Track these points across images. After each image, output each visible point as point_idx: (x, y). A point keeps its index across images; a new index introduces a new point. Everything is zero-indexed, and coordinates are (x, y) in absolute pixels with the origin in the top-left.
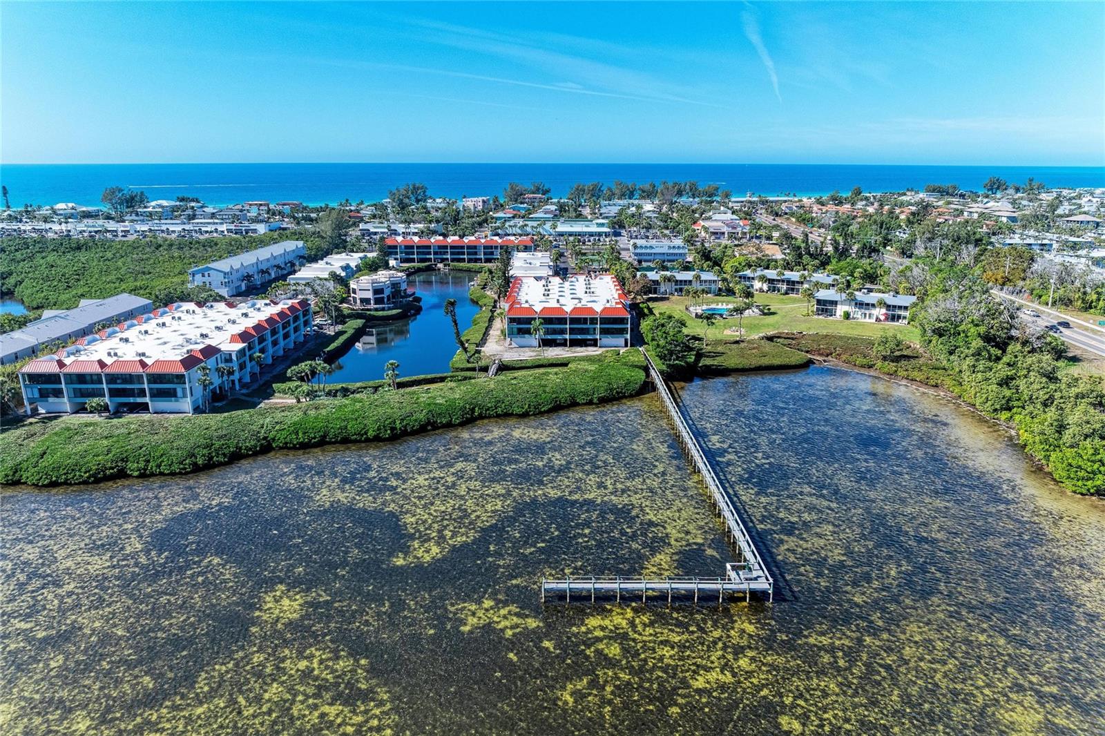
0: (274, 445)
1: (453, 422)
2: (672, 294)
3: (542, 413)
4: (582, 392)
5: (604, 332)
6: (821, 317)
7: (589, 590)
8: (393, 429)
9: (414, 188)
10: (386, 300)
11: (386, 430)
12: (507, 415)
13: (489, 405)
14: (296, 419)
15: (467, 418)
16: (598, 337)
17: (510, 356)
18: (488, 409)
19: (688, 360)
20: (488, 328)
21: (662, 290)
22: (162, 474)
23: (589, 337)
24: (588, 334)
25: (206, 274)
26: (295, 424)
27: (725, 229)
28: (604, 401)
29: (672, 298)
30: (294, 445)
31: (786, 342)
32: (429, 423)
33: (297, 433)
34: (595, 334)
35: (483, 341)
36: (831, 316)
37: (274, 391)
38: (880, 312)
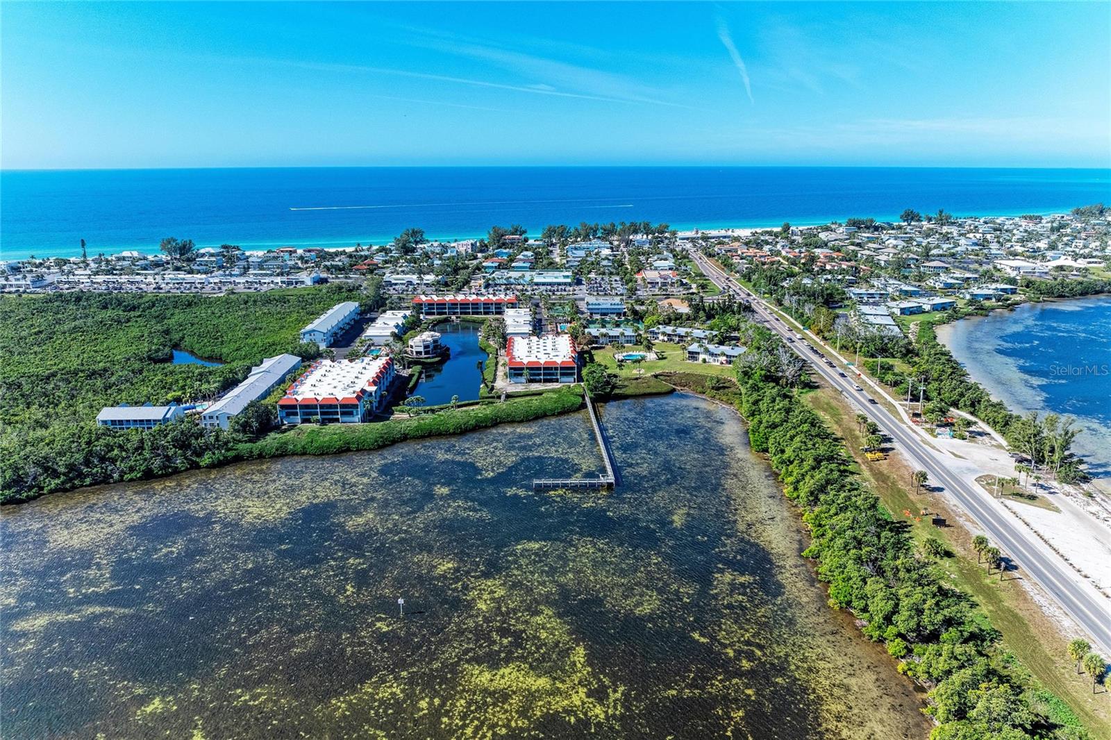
1: (488, 425)
2: (607, 344)
3: (530, 421)
4: (549, 409)
5: (562, 374)
6: (691, 362)
7: (550, 484)
8: (461, 428)
10: (431, 352)
11: (458, 429)
12: (513, 421)
13: (504, 416)
15: (494, 423)
16: (559, 377)
17: (512, 389)
18: (504, 419)
19: (607, 390)
20: (496, 371)
21: (601, 342)
22: (365, 450)
24: (554, 376)
25: (313, 334)
27: (659, 280)
28: (560, 413)
29: (607, 347)
31: (665, 378)
32: (476, 425)
34: (557, 375)
35: (494, 380)
36: (696, 360)
37: (395, 411)
38: (723, 359)
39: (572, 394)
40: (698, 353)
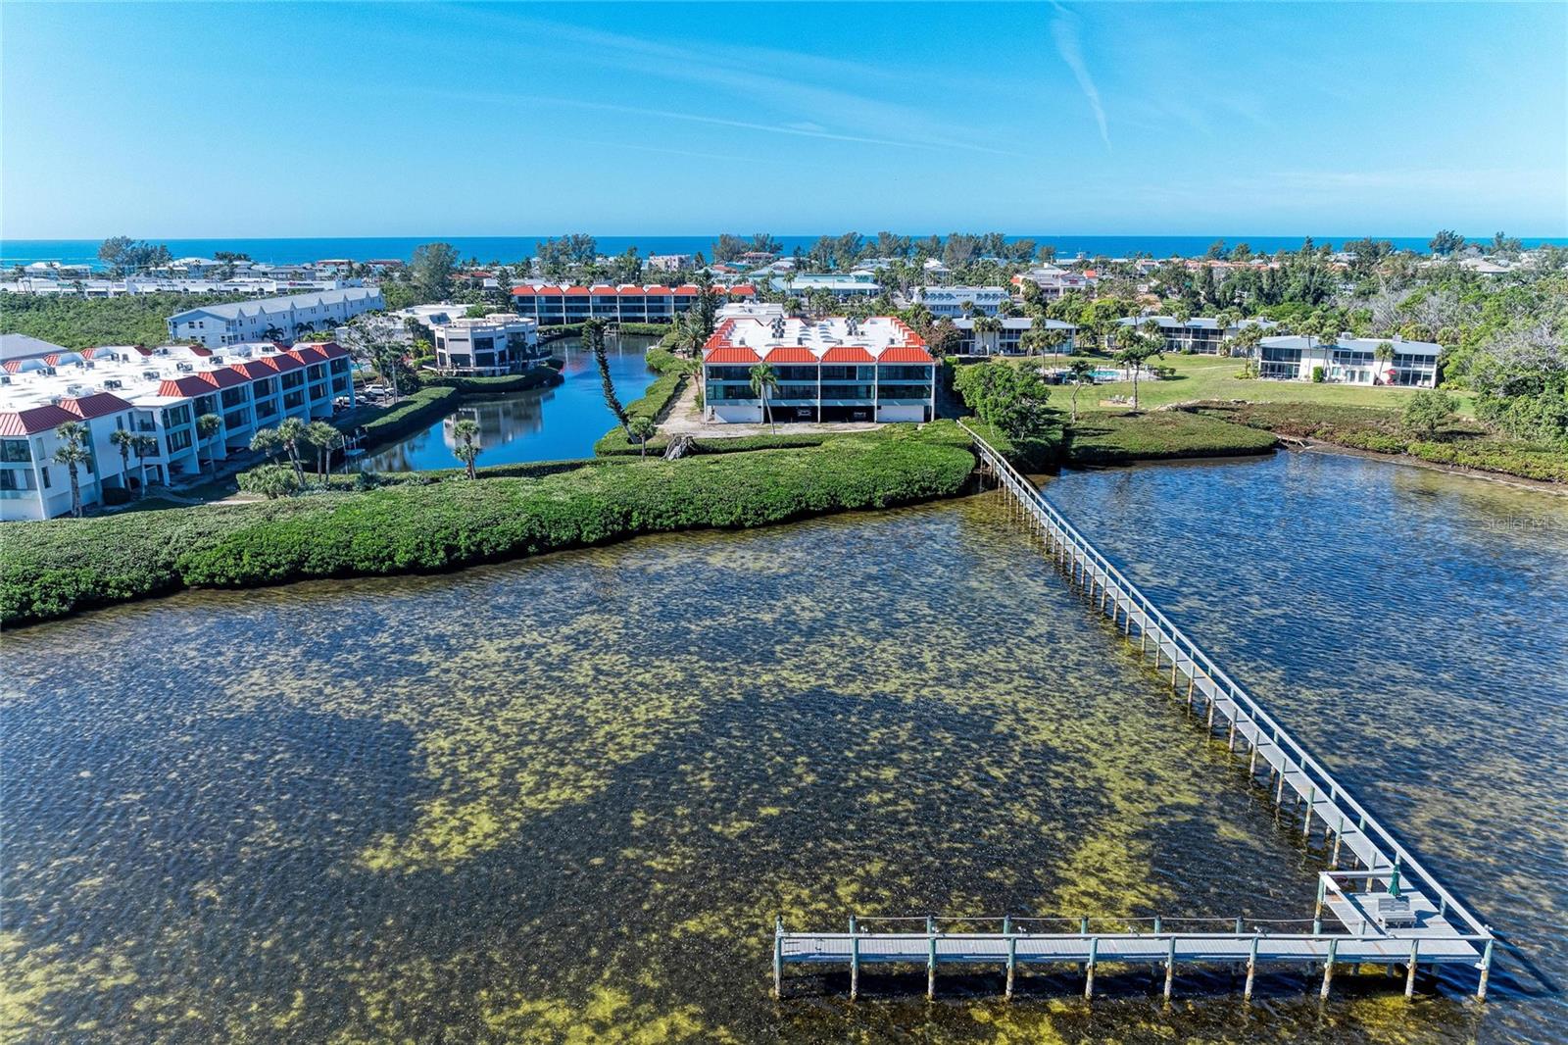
0: (187, 580)
1: (584, 538)
2: (994, 352)
4: (851, 486)
5: (887, 393)
6: (1270, 379)
7: (919, 963)
8: (451, 549)
9: (577, 242)
10: (496, 358)
11: (435, 552)
12: (699, 527)
13: (663, 507)
14: (245, 526)
15: (613, 532)
16: (875, 403)
17: (704, 435)
18: (660, 516)
19: (1052, 437)
20: (673, 398)
21: (979, 346)
23: (858, 403)
24: (857, 397)
25: (197, 323)
26: (238, 536)
27: (1059, 284)
28: (895, 504)
30: (231, 580)
31: (1222, 414)
32: (531, 539)
33: (239, 556)
34: (869, 397)
35: (663, 413)
36: (1290, 377)
37: (239, 488)
38: (1381, 369)
39: (932, 442)
40: (1294, 354)
